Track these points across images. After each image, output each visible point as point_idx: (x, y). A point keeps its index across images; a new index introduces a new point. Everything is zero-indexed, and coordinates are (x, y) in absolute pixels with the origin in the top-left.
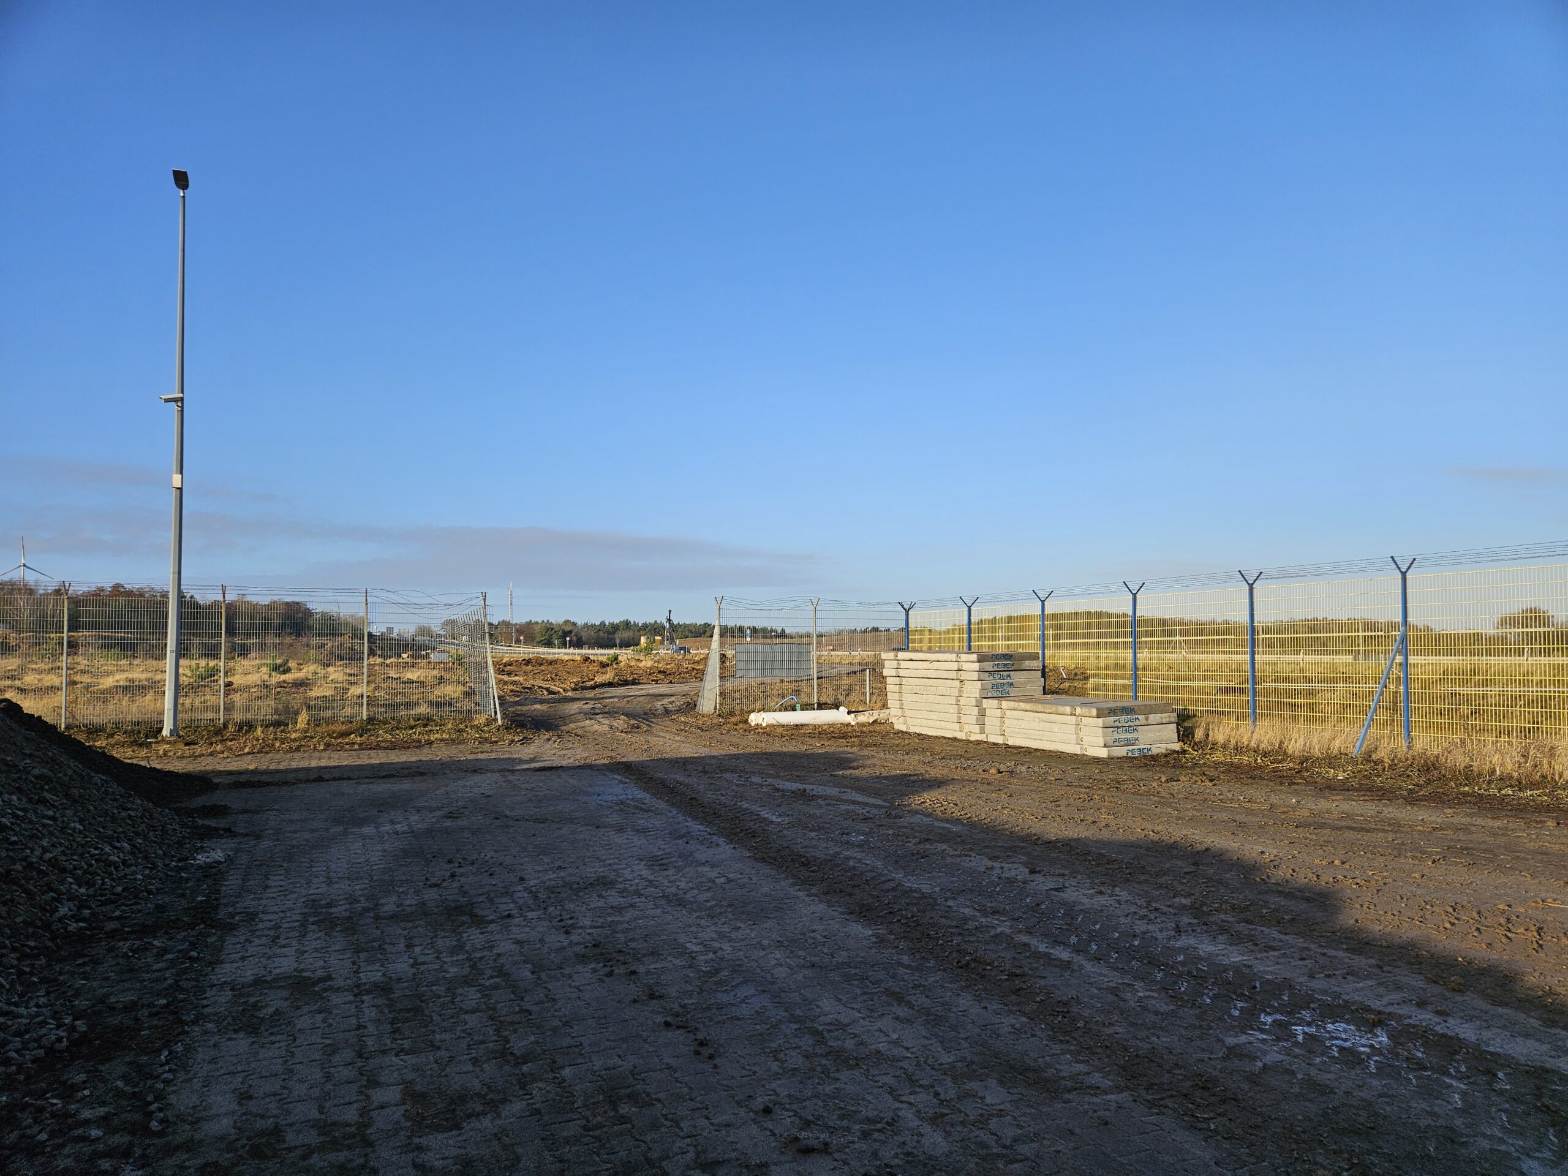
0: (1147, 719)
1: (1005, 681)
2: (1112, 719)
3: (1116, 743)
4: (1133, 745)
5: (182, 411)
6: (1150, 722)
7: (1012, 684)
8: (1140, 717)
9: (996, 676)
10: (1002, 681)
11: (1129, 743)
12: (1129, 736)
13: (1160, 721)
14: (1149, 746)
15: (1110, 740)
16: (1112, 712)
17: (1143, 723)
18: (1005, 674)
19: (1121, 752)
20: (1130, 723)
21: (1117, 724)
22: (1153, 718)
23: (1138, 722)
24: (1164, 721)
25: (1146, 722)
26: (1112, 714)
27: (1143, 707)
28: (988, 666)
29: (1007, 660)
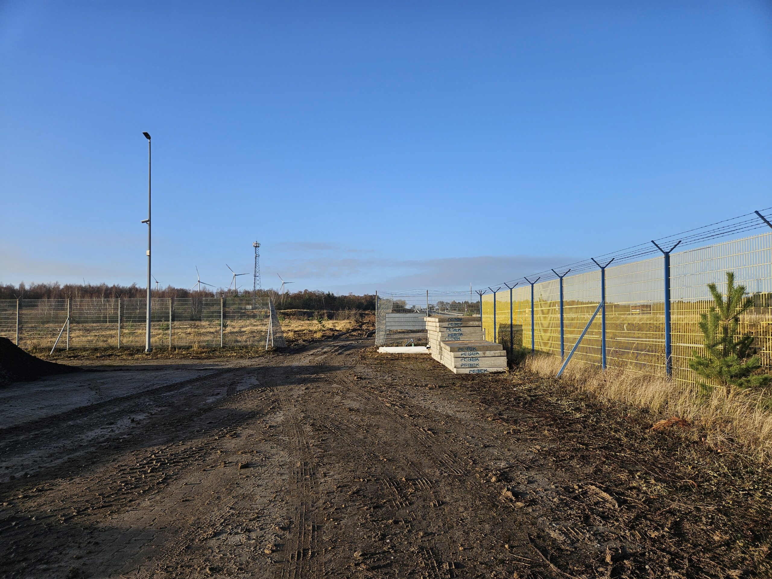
0: (484, 354)
1: (457, 332)
2: (460, 353)
3: (463, 366)
4: (475, 367)
5: (150, 226)
6: (486, 355)
7: (462, 334)
8: (479, 352)
9: (451, 330)
10: (455, 332)
11: (471, 366)
12: (472, 362)
13: (494, 355)
14: (485, 369)
15: (459, 364)
16: (460, 349)
17: (481, 356)
18: (457, 328)
19: (467, 371)
20: (472, 356)
21: (464, 356)
22: (488, 353)
23: (478, 355)
24: (496, 355)
25: (484, 355)
26: (461, 350)
27: (482, 347)
28: (446, 324)
29: (458, 321)
